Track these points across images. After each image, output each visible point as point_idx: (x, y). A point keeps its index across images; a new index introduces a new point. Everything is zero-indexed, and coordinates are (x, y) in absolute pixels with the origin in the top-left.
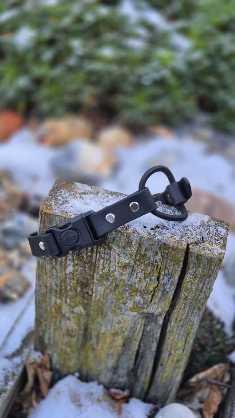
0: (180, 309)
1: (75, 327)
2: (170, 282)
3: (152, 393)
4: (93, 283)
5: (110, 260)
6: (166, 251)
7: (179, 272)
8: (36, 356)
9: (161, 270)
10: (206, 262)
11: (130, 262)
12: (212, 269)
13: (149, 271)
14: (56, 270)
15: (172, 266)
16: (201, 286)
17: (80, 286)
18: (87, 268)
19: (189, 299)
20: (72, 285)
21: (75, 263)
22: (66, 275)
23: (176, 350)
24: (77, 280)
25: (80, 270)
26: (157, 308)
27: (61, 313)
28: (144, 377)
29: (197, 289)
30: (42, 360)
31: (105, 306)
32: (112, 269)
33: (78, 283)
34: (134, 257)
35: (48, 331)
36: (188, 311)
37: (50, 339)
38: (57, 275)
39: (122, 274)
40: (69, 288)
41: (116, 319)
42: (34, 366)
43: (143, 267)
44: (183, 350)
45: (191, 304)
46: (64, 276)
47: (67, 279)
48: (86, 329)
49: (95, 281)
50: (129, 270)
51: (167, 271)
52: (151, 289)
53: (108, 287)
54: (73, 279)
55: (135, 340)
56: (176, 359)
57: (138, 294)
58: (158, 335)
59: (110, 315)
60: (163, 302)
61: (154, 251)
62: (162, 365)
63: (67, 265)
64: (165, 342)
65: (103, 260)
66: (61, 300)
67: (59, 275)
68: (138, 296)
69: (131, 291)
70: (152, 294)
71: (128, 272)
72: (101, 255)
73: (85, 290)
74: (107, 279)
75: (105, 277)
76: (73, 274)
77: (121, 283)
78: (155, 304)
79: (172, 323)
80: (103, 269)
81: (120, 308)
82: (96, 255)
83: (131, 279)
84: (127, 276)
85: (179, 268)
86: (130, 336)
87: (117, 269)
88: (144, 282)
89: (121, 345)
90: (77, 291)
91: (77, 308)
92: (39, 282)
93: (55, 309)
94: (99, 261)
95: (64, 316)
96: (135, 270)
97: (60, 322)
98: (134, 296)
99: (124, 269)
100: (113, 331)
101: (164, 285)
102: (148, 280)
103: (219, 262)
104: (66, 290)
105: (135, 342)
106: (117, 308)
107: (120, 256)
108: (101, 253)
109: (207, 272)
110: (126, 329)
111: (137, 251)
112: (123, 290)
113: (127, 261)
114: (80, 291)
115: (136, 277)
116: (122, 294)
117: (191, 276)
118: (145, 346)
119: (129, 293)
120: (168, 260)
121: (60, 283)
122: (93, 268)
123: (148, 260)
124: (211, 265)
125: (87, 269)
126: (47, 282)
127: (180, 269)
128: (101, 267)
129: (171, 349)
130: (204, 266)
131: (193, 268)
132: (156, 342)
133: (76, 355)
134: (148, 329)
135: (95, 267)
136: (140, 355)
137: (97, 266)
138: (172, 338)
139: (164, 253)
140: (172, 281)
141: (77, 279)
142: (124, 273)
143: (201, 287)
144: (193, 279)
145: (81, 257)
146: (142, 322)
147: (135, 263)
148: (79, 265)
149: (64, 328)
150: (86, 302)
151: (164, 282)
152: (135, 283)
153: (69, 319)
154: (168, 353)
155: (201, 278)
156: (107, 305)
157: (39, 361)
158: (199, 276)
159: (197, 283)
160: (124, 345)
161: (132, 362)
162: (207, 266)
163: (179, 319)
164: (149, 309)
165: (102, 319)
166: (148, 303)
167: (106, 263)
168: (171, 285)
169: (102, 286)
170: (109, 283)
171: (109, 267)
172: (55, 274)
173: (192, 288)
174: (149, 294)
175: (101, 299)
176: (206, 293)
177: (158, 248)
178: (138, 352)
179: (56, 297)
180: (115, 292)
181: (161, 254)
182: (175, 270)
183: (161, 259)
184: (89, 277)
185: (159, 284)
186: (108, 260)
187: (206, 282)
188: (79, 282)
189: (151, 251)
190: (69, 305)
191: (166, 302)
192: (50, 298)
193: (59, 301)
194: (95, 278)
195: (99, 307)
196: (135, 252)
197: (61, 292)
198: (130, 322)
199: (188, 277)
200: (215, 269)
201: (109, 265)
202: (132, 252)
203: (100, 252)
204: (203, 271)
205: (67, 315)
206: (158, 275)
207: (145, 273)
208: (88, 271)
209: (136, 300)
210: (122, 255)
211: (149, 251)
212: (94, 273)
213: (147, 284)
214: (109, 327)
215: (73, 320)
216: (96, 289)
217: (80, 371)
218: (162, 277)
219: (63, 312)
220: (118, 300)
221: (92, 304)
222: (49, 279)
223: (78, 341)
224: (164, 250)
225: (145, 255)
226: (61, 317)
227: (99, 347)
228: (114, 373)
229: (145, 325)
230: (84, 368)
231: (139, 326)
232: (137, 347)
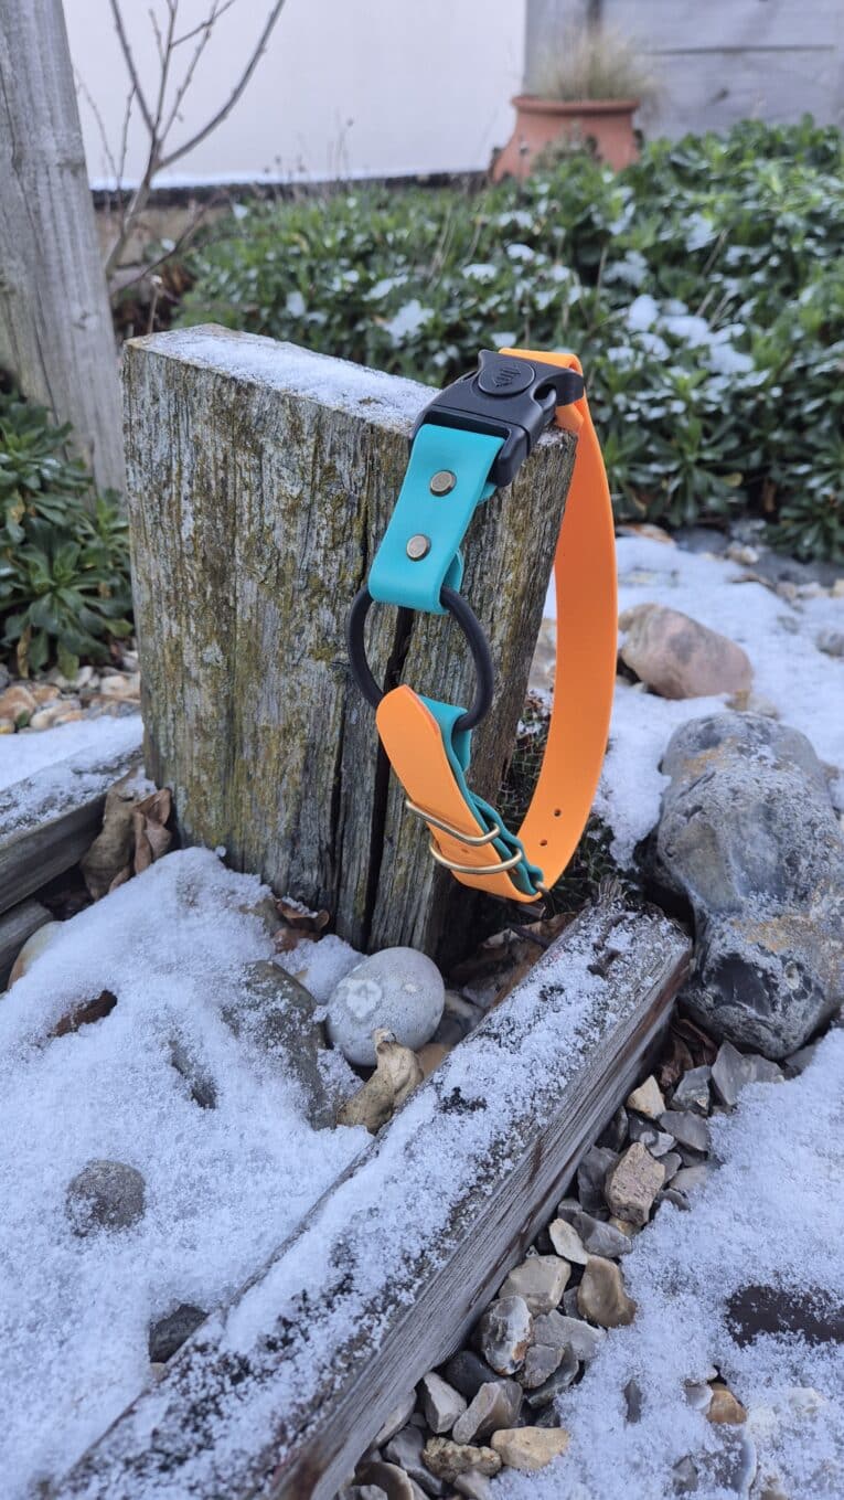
0: (418, 657)
1: (211, 709)
4: (234, 570)
5: (262, 489)
6: (376, 450)
8: (141, 786)
11: (301, 493)
13: (342, 523)
14: (163, 530)
17: (210, 579)
18: (219, 518)
19: (434, 618)
20: (194, 577)
21: (196, 507)
24: (204, 560)
25: (207, 528)
26: (369, 649)
27: (182, 664)
28: (356, 874)
30: (154, 800)
31: (262, 642)
32: (267, 521)
33: (207, 571)
34: (308, 478)
35: (163, 721)
36: (437, 662)
37: (167, 743)
38: (166, 546)
39: (288, 536)
40: (190, 585)
41: (284, 681)
42: (130, 804)
43: (329, 509)
45: (442, 638)
46: (179, 548)
47: (186, 560)
49: (238, 561)
50: (302, 519)
51: (381, 524)
52: (349, 582)
53: (263, 578)
54: (196, 556)
55: (328, 750)
57: (324, 600)
58: (375, 739)
59: (274, 670)
60: (378, 629)
61: (350, 455)
62: (391, 840)
63: (182, 513)
65: (248, 491)
66: (180, 623)
67: (169, 543)
68: (325, 607)
69: (309, 592)
70: (352, 600)
71: (299, 529)
72: (243, 475)
73: (220, 593)
74: (260, 552)
75: (255, 548)
76: (194, 540)
77: (289, 566)
80: (250, 521)
81: (291, 648)
82: (233, 478)
83: (308, 551)
84: (299, 540)
86: (317, 739)
87: (279, 518)
88: (335, 560)
89: (301, 765)
90: (204, 594)
91: (208, 650)
93: (171, 651)
94: (241, 497)
95: (187, 675)
96: (314, 522)
97: (182, 691)
98: (315, 606)
99: (292, 520)
100: (282, 723)
102: (343, 552)
104: (186, 594)
105: (326, 758)
106: (285, 646)
107: (280, 477)
108: (243, 469)
110: (308, 716)
111: (315, 457)
112: (294, 589)
113: (296, 492)
114: (212, 595)
116: (291, 603)
118: (351, 774)
119: (306, 599)
120: (381, 481)
121: (174, 572)
122: (231, 521)
123: (339, 486)
125: (219, 524)
126: (150, 571)
128: (246, 516)
132: (373, 762)
133: (218, 795)
134: (353, 721)
135: (235, 517)
136: (342, 800)
137: (238, 512)
139: (372, 458)
141: (203, 556)
142: (293, 531)
145: (206, 485)
146: (338, 692)
147: (312, 496)
148: (204, 512)
150: (225, 628)
152: (316, 565)
153: (197, 683)
156: (266, 637)
157: (144, 798)
160: (306, 769)
161: (326, 822)
165: (261, 685)
166: (346, 630)
167: (255, 501)
169: (251, 576)
170: (264, 567)
171: (262, 516)
172: (162, 542)
174: (346, 602)
175: (254, 621)
177: (358, 442)
178: (336, 792)
179: (170, 616)
180: (278, 597)
181: (366, 460)
183: (367, 480)
184: (224, 548)
185: (367, 570)
186: (258, 490)
188: (208, 564)
189: (343, 454)
190: (195, 639)
192: (159, 619)
193: (175, 628)
194: (237, 552)
195: (249, 643)
196: (310, 459)
197: (177, 602)
198: (314, 694)
201: (261, 506)
202: (303, 459)
203: (240, 467)
205: (193, 672)
206: (362, 534)
207: (334, 528)
208: (221, 529)
209: (321, 622)
210: (285, 472)
211: (339, 454)
212: (234, 536)
213: (340, 565)
214: (274, 710)
215: (204, 685)
216: (242, 587)
217: (227, 843)
219: (186, 660)
220: (286, 621)
221: (238, 636)
222: (153, 560)
223: (218, 751)
224: (371, 447)
225: (332, 468)
226: (183, 677)
227: (259, 774)
228: (293, 855)
229: (345, 706)
230: (237, 837)
231: (333, 705)
232: (332, 775)
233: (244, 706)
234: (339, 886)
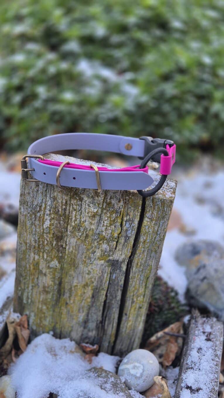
0: (140, 254)
1: (51, 283)
2: (131, 227)
3: (118, 347)
4: (67, 236)
5: (81, 210)
6: (127, 197)
7: (139, 217)
8: (15, 317)
9: (123, 216)
10: (160, 204)
11: (98, 211)
12: (165, 211)
13: (114, 218)
14: (35, 226)
15: (132, 211)
16: (156, 228)
17: (55, 240)
18: (62, 220)
19: (147, 242)
20: (48, 239)
21: (51, 217)
22: (43, 229)
23: (138, 296)
24: (53, 234)
25: (56, 224)
26: (121, 255)
27: (39, 269)
28: (111, 330)
29: (153, 232)
30: (21, 320)
31: (76, 258)
32: (82, 220)
33: (54, 237)
34: (101, 206)
35: (27, 290)
36: (147, 255)
37: (28, 298)
38: (36, 231)
39: (91, 223)
40: (46, 242)
41: (86, 269)
42: (14, 324)
43: (108, 215)
44: (144, 296)
45: (149, 248)
46: (42, 231)
47: (45, 234)
48: (60, 284)
49: (69, 233)
50: (97, 218)
51: (128, 217)
52: (116, 235)
53: (79, 237)
54: (49, 233)
55: (103, 289)
56: (138, 306)
57: (105, 242)
58: (122, 282)
59: (81, 266)
60: (126, 248)
61: (117, 199)
62: (126, 314)
63: (45, 220)
64: (129, 288)
65: (75, 211)
66: (39, 256)
67: (38, 230)
68: (105, 244)
69: (98, 240)
70: (116, 240)
71: (96, 221)
72: (74, 207)
73: (59, 244)
74: (79, 230)
75: (77, 228)
76: (50, 228)
77: (91, 232)
78: (119, 251)
79: (134, 269)
80: (75, 220)
81: (90, 258)
82: (69, 208)
83: (99, 228)
84: (96, 224)
85: (138, 212)
86: (99, 286)
87: (88, 218)
88: (110, 229)
89: (91, 296)
90: (52, 245)
91: (52, 263)
92: (20, 240)
93: (34, 265)
94: (72, 213)
95: (41, 272)
96: (102, 219)
97: (38, 278)
98: (101, 244)
99: (93, 219)
100: (84, 283)
101: (127, 230)
102: (113, 227)
103: (170, 203)
104: (44, 246)
105: (102, 292)
106: (87, 258)
107: (89, 206)
108: (74, 205)
109: (161, 214)
110: (95, 279)
111: (104, 200)
112: (92, 240)
113: (95, 210)
114: (56, 245)
115: (103, 226)
116: (91, 244)
117: (148, 220)
118: (111, 295)
119: (97, 242)
120: (129, 206)
121: (39, 239)
122: (67, 221)
123: (113, 208)
124: (164, 206)
125: (61, 222)
126: (27, 239)
127: (139, 214)
128: (74, 219)
129: (133, 296)
130: (159, 208)
131: (149, 211)
132: (121, 290)
133: (51, 313)
134: (114, 278)
135: (69, 219)
136: (107, 305)
137: (70, 218)
138: (134, 284)
139: (125, 199)
140: (133, 226)
141: (53, 232)
142: (93, 222)
143: (156, 230)
144: (150, 223)
145: (57, 211)
146: (108, 270)
147: (102, 211)
148: (55, 219)
149: (41, 285)
150: (61, 255)
151: (126, 228)
152: (102, 231)
153: (45, 275)
154: (131, 301)
155: (156, 221)
156: (79, 255)
157: (18, 320)
158: (155, 219)
159: (153, 226)
160: (93, 297)
161: (100, 314)
162: (161, 208)
163: (139, 264)
164: (114, 256)
165: (75, 271)
166: (114, 250)
167: (78, 214)
168: (132, 230)
169: (74, 237)
170: (80, 234)
171: (81, 218)
172: (34, 230)
173: (149, 231)
174: (114, 241)
175: (74, 251)
176: (161, 235)
177: (120, 195)
178: (105, 302)
179: (34, 254)
180: (85, 242)
181: (123, 200)
182: (135, 215)
183: (124, 206)
184: (63, 229)
185: (122, 231)
186: (80, 211)
187: (161, 224)
188: (55, 235)
189: (115, 199)
190: (46, 260)
191: (128, 248)
192: (29, 255)
193: (37, 257)
194: (68, 230)
195: (71, 258)
196: (102, 201)
197: (39, 249)
198: (98, 271)
199: (146, 221)
200: (167, 210)
201: (80, 216)
202: (99, 201)
203: (72, 204)
204: (157, 213)
205: (44, 271)
206: (121, 220)
207: (110, 220)
208: (62, 223)
209: (103, 249)
210: (91, 205)
211: (113, 199)
212: (68, 225)
213: (112, 231)
214: (80, 279)
215: (49, 275)
216: (69, 241)
217: (54, 330)
218: (124, 223)
219: (40, 268)
220: (88, 250)
221: (66, 257)
222: (29, 236)
223: (53, 297)
224: (125, 197)
225: (110, 203)
226: (38, 274)
227: (72, 302)
228: (85, 328)
229: (111, 273)
230: (58, 326)
231: (106, 274)
232: (104, 297)
233: (66, 280)
234: (103, 334)
